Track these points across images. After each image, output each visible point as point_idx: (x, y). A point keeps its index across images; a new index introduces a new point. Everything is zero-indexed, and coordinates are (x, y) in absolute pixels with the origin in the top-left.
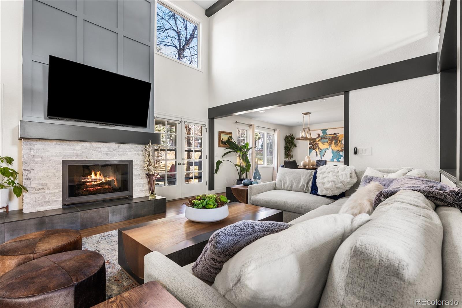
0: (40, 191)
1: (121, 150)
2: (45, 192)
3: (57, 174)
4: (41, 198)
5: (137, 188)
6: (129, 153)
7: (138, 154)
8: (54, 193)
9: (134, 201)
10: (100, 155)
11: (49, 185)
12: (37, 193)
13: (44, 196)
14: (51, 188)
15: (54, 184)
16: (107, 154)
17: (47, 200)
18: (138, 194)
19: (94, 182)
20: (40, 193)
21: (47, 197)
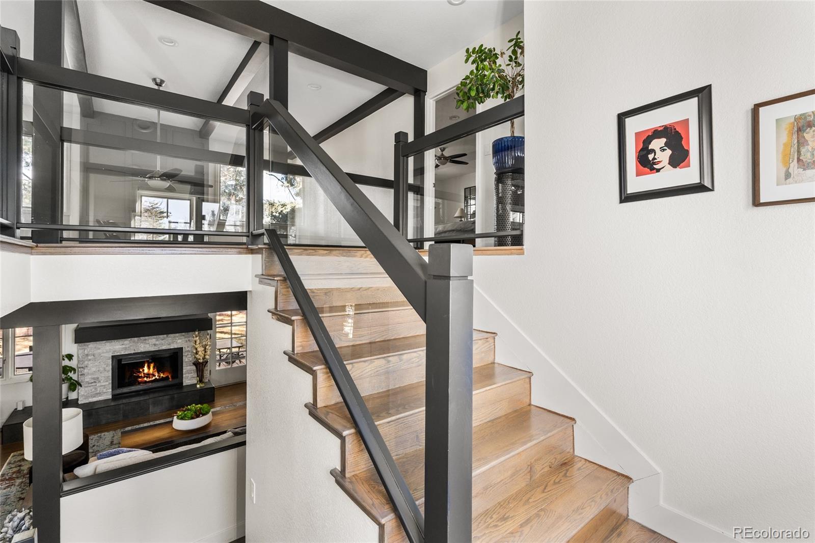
0: (93, 384)
1: (170, 339)
2: (96, 385)
3: (107, 369)
4: (93, 390)
5: (187, 375)
6: (179, 341)
7: (189, 340)
8: (105, 385)
9: (185, 390)
10: (148, 346)
11: (100, 378)
12: (90, 386)
13: (96, 389)
14: (102, 381)
15: (104, 377)
16: (155, 345)
17: (98, 392)
18: (189, 381)
19: (147, 377)
20: (92, 386)
21: (99, 389)
